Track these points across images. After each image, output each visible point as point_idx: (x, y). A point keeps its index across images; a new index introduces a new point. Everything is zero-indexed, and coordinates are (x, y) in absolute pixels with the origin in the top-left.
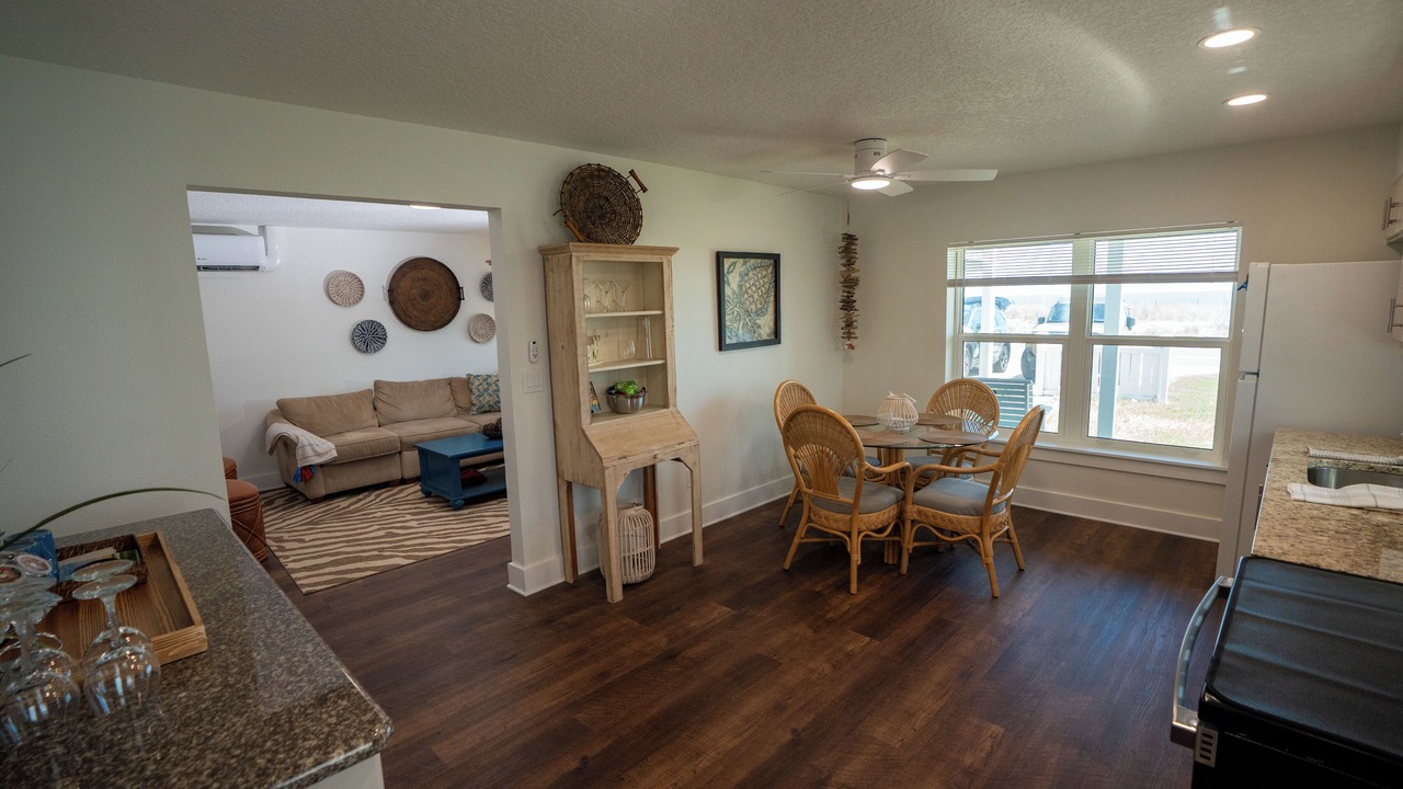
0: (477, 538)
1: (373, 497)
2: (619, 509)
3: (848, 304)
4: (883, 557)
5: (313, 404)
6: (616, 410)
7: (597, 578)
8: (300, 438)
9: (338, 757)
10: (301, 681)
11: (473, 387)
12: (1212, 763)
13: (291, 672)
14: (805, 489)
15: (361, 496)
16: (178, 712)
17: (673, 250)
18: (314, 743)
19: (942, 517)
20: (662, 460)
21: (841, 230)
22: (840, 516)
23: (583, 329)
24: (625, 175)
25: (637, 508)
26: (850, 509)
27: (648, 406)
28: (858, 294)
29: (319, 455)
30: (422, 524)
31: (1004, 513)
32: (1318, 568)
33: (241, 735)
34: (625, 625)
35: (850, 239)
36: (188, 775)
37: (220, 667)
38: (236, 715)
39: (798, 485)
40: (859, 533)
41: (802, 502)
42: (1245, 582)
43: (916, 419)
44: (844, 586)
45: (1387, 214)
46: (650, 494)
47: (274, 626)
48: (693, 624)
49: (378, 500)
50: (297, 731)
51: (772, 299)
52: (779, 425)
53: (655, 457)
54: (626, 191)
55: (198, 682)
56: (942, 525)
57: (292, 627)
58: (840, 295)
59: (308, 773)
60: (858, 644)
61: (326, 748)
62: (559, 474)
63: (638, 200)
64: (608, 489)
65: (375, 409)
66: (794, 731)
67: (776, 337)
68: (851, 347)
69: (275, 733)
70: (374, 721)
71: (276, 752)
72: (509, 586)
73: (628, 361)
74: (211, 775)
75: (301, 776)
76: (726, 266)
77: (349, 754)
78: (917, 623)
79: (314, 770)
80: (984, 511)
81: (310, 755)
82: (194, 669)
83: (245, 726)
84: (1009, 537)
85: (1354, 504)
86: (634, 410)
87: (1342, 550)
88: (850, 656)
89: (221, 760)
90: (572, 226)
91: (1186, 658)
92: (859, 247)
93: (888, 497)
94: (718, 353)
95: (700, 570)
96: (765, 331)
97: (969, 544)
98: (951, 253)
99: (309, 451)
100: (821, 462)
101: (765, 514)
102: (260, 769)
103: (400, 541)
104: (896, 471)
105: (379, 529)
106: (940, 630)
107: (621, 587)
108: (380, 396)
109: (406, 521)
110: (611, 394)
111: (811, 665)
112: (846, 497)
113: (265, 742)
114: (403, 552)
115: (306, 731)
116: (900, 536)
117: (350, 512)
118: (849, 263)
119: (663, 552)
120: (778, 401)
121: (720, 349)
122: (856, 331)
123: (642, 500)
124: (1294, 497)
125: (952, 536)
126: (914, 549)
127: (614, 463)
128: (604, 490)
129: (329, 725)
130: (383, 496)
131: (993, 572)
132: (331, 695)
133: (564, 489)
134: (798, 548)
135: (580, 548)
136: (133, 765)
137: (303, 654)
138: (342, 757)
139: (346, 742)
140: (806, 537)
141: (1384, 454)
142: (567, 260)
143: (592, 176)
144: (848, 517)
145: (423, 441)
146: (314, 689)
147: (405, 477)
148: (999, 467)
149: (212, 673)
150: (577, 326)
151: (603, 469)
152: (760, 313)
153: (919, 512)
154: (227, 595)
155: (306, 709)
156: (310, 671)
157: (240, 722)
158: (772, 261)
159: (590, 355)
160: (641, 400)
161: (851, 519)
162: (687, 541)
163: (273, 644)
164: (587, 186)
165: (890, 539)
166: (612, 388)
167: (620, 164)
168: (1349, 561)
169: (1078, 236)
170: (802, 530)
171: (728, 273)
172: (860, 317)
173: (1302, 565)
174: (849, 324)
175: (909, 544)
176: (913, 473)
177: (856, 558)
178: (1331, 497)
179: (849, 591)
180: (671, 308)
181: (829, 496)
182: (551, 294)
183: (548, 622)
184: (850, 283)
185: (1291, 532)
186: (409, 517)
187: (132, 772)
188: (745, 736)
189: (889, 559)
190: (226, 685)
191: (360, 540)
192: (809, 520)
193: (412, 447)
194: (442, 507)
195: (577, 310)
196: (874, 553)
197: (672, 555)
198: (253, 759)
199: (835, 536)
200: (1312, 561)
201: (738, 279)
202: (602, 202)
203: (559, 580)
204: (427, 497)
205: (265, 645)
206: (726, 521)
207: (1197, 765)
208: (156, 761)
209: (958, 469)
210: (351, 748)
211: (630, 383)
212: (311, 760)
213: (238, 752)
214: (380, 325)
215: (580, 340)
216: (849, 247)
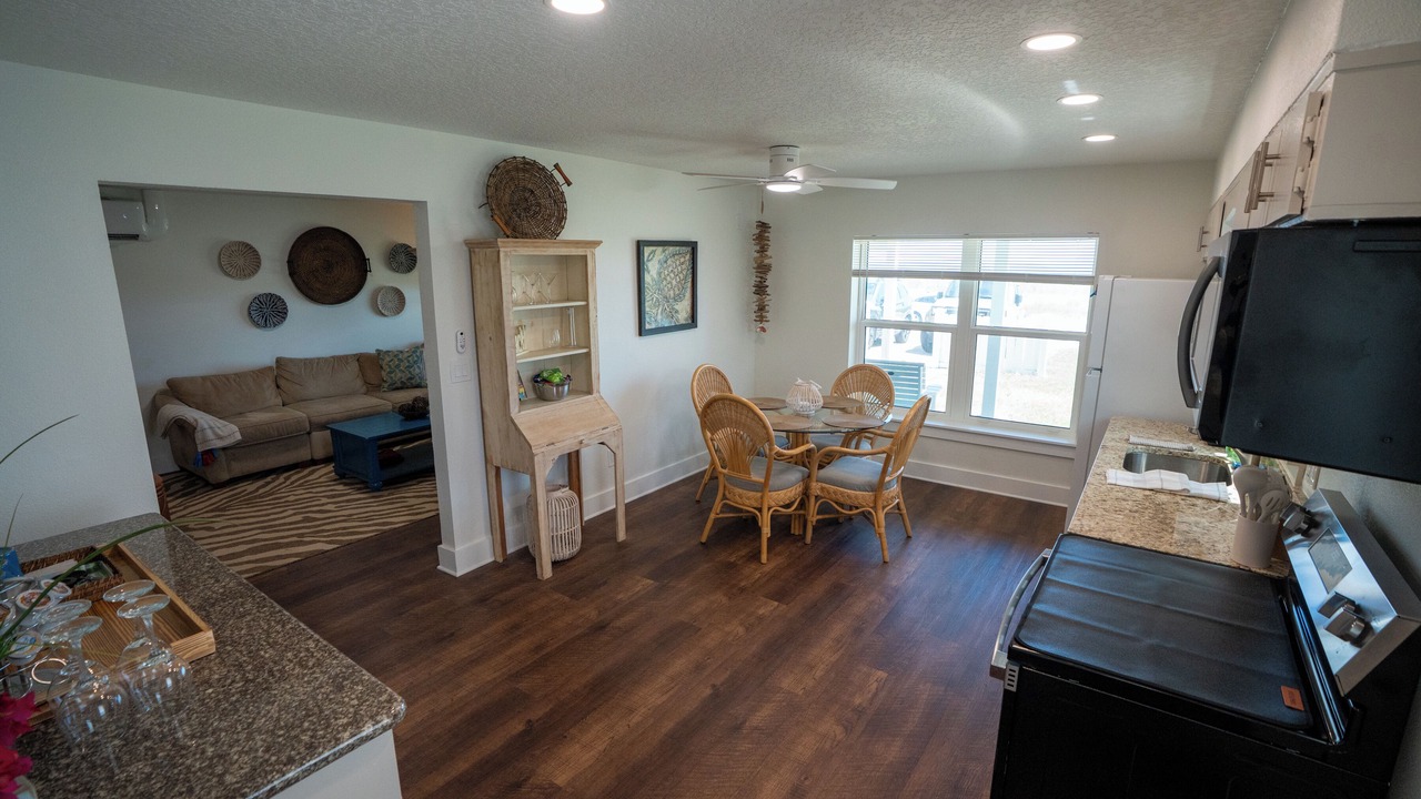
0: (400, 520)
1: (281, 479)
2: (548, 491)
3: (761, 289)
4: (790, 526)
5: (209, 384)
6: (542, 398)
7: (527, 556)
8: (199, 420)
9: (368, 730)
10: (314, 672)
11: (384, 364)
12: (1014, 689)
13: (302, 664)
14: (720, 469)
15: (269, 479)
16: (212, 704)
17: (597, 243)
18: (345, 721)
19: (842, 493)
20: (588, 445)
21: (755, 217)
22: (751, 494)
23: (510, 320)
24: (550, 168)
25: (563, 490)
26: (762, 488)
27: (574, 392)
28: (770, 280)
29: (220, 438)
30: (341, 509)
31: (895, 488)
32: (1109, 542)
33: (278, 719)
34: (556, 600)
35: (763, 226)
36: (247, 753)
37: (235, 666)
38: (268, 703)
39: (713, 463)
40: (769, 509)
41: (717, 478)
42: (1058, 555)
43: (821, 403)
44: (756, 556)
45: (1201, 239)
46: (574, 475)
47: (270, 627)
48: (619, 597)
49: (288, 483)
50: (326, 713)
51: (689, 285)
52: (696, 407)
53: (581, 442)
54: (550, 184)
55: (219, 680)
56: (842, 500)
57: (288, 627)
58: (753, 280)
59: (346, 743)
60: (768, 608)
61: (356, 723)
62: (487, 460)
63: (562, 193)
64: (537, 474)
65: (278, 387)
66: (713, 686)
67: (693, 322)
68: (763, 329)
69: (308, 716)
70: (390, 701)
71: (315, 730)
72: (439, 567)
73: (553, 349)
74: (267, 750)
75: (342, 746)
76: (646, 255)
77: (376, 727)
78: (819, 587)
79: (351, 741)
80: (877, 488)
81: (345, 730)
82: (210, 669)
83: (279, 712)
84: (899, 509)
85: (1148, 487)
86: (560, 397)
87: (1129, 526)
88: (761, 619)
89: (269, 740)
90: (499, 220)
91: (1010, 614)
92: (772, 235)
93: (795, 475)
94: (638, 337)
95: (622, 545)
96: (683, 315)
97: (865, 516)
98: (856, 244)
99: (210, 434)
100: (735, 444)
101: (682, 489)
102: (306, 744)
103: (319, 526)
104: (802, 453)
105: (295, 514)
106: (838, 592)
107: (550, 565)
108: (282, 373)
109: (323, 505)
110: (537, 382)
111: (726, 629)
112: (757, 477)
113: (302, 723)
114: (325, 536)
115: (334, 711)
116: (805, 510)
117: (260, 496)
118: (763, 250)
119: (587, 528)
120: (695, 384)
121: (640, 334)
122: (767, 314)
123: (567, 480)
124: (1109, 481)
125: (851, 510)
126: (818, 521)
127: (543, 450)
128: (533, 476)
129: (353, 706)
130: (293, 479)
131: (885, 540)
132: (345, 683)
133: (492, 473)
134: (714, 524)
135: (509, 529)
136: (193, 749)
137: (307, 650)
138: (372, 729)
139: (372, 717)
140: (722, 512)
141: (1182, 441)
142: (496, 254)
143: (517, 169)
144: (759, 494)
145: (334, 421)
146: (329, 678)
147: (315, 458)
148: (891, 449)
149: (229, 672)
150: (506, 318)
151: (532, 456)
152: (678, 298)
153: (822, 489)
154: (213, 601)
155: (328, 695)
156: (319, 664)
157: (274, 709)
158: (690, 249)
159: (517, 345)
160: (566, 387)
161: (762, 498)
162: (610, 517)
163: (276, 643)
164: (512, 179)
165: (797, 512)
166: (538, 376)
167: (545, 156)
168: (1132, 535)
169: (966, 236)
170: (717, 506)
171: (648, 261)
172: (772, 301)
173: (1100, 540)
174: (762, 308)
175: (813, 517)
176: (817, 455)
177: (766, 531)
178: (1135, 481)
179: (760, 562)
180: (595, 299)
181: (743, 476)
182: (478, 287)
183: (482, 600)
184: (762, 269)
185: (1099, 512)
186: (324, 500)
187: (195, 754)
188: (671, 693)
189: (796, 530)
190: (247, 681)
191: (276, 526)
192: (724, 497)
193: (323, 427)
194: (359, 489)
195: (505, 304)
196: (782, 526)
197: (597, 531)
198: (296, 737)
199: (748, 512)
200: (1107, 536)
201: (657, 266)
202: (527, 195)
203: (489, 559)
204: (341, 478)
205: (269, 644)
206: (646, 496)
207: (1006, 691)
208: (212, 745)
209: (856, 451)
210: (378, 722)
211: (556, 371)
212: (347, 734)
213: (282, 732)
214: (280, 298)
215: (508, 332)
216: (762, 234)
